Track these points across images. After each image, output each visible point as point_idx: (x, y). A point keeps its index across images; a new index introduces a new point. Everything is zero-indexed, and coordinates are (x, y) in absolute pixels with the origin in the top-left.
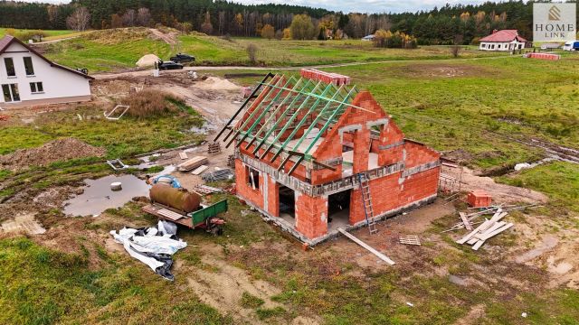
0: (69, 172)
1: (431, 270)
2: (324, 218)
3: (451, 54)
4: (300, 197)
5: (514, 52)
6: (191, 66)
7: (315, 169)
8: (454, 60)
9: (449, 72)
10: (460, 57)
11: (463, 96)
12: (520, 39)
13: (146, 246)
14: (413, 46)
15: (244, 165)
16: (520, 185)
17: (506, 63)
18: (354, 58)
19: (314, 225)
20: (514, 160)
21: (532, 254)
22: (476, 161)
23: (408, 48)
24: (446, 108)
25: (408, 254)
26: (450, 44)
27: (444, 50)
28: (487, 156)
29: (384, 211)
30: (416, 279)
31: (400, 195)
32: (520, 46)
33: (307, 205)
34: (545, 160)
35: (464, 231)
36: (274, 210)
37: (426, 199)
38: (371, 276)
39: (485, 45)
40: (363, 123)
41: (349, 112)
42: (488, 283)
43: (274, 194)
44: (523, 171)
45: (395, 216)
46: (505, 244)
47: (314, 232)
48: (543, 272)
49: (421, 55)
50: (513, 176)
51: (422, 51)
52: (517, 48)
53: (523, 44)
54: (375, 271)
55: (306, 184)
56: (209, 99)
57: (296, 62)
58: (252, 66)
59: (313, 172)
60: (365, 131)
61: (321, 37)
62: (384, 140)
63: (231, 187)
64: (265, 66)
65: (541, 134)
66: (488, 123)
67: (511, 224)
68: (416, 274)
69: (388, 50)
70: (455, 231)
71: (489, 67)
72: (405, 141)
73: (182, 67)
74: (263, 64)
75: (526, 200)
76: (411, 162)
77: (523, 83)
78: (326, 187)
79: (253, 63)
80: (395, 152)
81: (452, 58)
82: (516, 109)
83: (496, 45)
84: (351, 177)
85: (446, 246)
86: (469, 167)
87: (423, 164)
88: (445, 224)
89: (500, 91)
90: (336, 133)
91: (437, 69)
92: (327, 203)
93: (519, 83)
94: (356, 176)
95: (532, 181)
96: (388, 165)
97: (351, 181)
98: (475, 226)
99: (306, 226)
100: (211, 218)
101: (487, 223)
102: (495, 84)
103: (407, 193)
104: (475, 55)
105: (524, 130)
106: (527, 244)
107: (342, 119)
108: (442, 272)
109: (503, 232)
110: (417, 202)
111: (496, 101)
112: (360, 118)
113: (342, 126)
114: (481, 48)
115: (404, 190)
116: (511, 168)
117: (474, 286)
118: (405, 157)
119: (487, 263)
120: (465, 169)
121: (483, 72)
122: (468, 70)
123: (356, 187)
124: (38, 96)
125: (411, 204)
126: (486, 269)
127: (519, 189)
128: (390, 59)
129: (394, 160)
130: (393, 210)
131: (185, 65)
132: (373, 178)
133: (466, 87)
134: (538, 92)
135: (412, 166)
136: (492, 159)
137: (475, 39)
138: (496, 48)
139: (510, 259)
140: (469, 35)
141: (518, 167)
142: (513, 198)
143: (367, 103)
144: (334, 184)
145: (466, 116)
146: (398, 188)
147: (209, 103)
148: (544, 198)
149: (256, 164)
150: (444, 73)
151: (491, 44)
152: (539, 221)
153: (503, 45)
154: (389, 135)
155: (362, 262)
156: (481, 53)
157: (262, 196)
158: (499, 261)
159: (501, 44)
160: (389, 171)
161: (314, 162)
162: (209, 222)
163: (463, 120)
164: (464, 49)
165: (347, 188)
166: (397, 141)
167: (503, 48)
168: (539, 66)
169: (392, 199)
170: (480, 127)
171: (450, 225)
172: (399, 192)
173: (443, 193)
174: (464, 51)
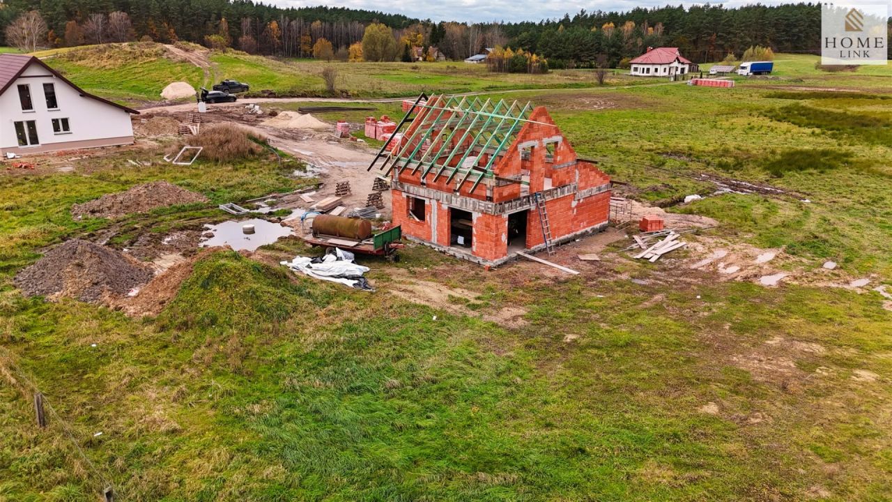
0: (180, 218)
1: (613, 276)
2: (504, 238)
3: (595, 81)
4: (478, 219)
5: (676, 78)
6: (246, 97)
7: (498, 186)
8: (600, 88)
9: (596, 104)
10: (607, 84)
11: (618, 132)
12: (682, 59)
13: (329, 270)
14: (543, 70)
15: (404, 195)
16: (691, 212)
17: (667, 92)
18: (468, 87)
19: (496, 245)
20: (684, 193)
21: (704, 262)
22: (643, 195)
23: (535, 73)
24: (599, 145)
25: (589, 267)
26: (591, 67)
27: (585, 75)
28: (655, 190)
29: (558, 237)
30: (601, 282)
31: (573, 220)
32: (683, 70)
33: (488, 225)
34: (716, 193)
35: (640, 249)
36: (446, 239)
37: (597, 226)
38: (560, 282)
39: (638, 69)
40: (540, 139)
41: (527, 127)
42: (667, 282)
43: (445, 221)
44: (694, 202)
45: (569, 242)
46: (679, 257)
47: (496, 253)
48: (715, 272)
49: (556, 82)
50: (682, 206)
51: (556, 77)
52: (679, 72)
53: (687, 67)
54: (562, 279)
55: (487, 202)
56: (294, 139)
57: (391, 91)
58: (330, 97)
59: (495, 189)
60: (541, 148)
61: (407, 58)
62: (559, 158)
63: (382, 226)
64: (348, 97)
65: (711, 168)
66: (652, 159)
67: (684, 243)
68: (600, 279)
69: (509, 75)
70: (631, 250)
71: (646, 96)
72: (578, 160)
73: (234, 99)
74: (345, 94)
75: (698, 225)
76: (583, 184)
77: (689, 116)
78: (507, 205)
79: (331, 93)
80: (568, 173)
81: (597, 85)
82: (683, 145)
83: (652, 68)
84: (528, 197)
85: (624, 261)
86: (636, 200)
87: (594, 187)
88: (621, 245)
89: (663, 126)
90: (516, 149)
91: (580, 100)
92: (507, 223)
93: (684, 115)
94: (532, 196)
95: (703, 209)
96: (562, 185)
97: (529, 201)
98: (649, 246)
99: (487, 248)
100: (390, 243)
101: (660, 242)
102: (655, 118)
103: (580, 218)
104: (626, 82)
105: (694, 166)
106: (700, 256)
107: (521, 134)
108: (624, 277)
109: (677, 249)
110: (589, 229)
111: (659, 136)
112: (537, 134)
113: (521, 142)
114: (633, 73)
115: (577, 214)
116: (681, 200)
117: (654, 284)
118: (577, 178)
119: (664, 270)
120: (634, 202)
121: (637, 103)
122: (619, 101)
123: (533, 208)
124: (62, 138)
125: (583, 230)
126: (663, 274)
127: (691, 216)
128: (516, 87)
129: (567, 181)
130: (567, 236)
131: (238, 97)
132: (548, 198)
133: (620, 122)
134: (707, 126)
135: (584, 188)
136: (660, 193)
137: (624, 61)
138: (652, 72)
139: (684, 266)
140: (615, 54)
141: (688, 199)
142: (684, 224)
143: (543, 118)
144: (514, 203)
145: (627, 152)
146: (570, 213)
147: (296, 144)
148: (715, 223)
149: (421, 192)
150: (591, 105)
151: (646, 67)
152: (710, 240)
153: (661, 69)
154: (563, 153)
155: (548, 274)
156: (635, 79)
157: (430, 227)
158: (675, 268)
159: (658, 67)
160: (563, 192)
161: (496, 178)
162: (388, 246)
163: (622, 157)
164: (610, 74)
165: (526, 207)
166: (570, 161)
167: (661, 73)
168: (707, 95)
169: (566, 223)
170: (643, 164)
171: (624, 247)
172: (573, 217)
173: (613, 224)
174: (612, 77)
